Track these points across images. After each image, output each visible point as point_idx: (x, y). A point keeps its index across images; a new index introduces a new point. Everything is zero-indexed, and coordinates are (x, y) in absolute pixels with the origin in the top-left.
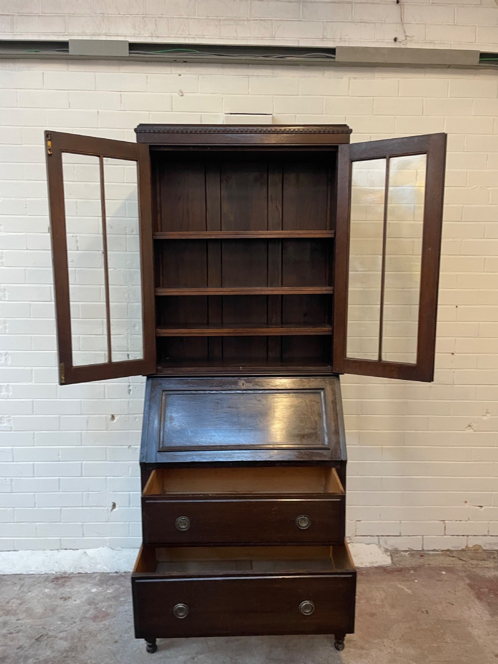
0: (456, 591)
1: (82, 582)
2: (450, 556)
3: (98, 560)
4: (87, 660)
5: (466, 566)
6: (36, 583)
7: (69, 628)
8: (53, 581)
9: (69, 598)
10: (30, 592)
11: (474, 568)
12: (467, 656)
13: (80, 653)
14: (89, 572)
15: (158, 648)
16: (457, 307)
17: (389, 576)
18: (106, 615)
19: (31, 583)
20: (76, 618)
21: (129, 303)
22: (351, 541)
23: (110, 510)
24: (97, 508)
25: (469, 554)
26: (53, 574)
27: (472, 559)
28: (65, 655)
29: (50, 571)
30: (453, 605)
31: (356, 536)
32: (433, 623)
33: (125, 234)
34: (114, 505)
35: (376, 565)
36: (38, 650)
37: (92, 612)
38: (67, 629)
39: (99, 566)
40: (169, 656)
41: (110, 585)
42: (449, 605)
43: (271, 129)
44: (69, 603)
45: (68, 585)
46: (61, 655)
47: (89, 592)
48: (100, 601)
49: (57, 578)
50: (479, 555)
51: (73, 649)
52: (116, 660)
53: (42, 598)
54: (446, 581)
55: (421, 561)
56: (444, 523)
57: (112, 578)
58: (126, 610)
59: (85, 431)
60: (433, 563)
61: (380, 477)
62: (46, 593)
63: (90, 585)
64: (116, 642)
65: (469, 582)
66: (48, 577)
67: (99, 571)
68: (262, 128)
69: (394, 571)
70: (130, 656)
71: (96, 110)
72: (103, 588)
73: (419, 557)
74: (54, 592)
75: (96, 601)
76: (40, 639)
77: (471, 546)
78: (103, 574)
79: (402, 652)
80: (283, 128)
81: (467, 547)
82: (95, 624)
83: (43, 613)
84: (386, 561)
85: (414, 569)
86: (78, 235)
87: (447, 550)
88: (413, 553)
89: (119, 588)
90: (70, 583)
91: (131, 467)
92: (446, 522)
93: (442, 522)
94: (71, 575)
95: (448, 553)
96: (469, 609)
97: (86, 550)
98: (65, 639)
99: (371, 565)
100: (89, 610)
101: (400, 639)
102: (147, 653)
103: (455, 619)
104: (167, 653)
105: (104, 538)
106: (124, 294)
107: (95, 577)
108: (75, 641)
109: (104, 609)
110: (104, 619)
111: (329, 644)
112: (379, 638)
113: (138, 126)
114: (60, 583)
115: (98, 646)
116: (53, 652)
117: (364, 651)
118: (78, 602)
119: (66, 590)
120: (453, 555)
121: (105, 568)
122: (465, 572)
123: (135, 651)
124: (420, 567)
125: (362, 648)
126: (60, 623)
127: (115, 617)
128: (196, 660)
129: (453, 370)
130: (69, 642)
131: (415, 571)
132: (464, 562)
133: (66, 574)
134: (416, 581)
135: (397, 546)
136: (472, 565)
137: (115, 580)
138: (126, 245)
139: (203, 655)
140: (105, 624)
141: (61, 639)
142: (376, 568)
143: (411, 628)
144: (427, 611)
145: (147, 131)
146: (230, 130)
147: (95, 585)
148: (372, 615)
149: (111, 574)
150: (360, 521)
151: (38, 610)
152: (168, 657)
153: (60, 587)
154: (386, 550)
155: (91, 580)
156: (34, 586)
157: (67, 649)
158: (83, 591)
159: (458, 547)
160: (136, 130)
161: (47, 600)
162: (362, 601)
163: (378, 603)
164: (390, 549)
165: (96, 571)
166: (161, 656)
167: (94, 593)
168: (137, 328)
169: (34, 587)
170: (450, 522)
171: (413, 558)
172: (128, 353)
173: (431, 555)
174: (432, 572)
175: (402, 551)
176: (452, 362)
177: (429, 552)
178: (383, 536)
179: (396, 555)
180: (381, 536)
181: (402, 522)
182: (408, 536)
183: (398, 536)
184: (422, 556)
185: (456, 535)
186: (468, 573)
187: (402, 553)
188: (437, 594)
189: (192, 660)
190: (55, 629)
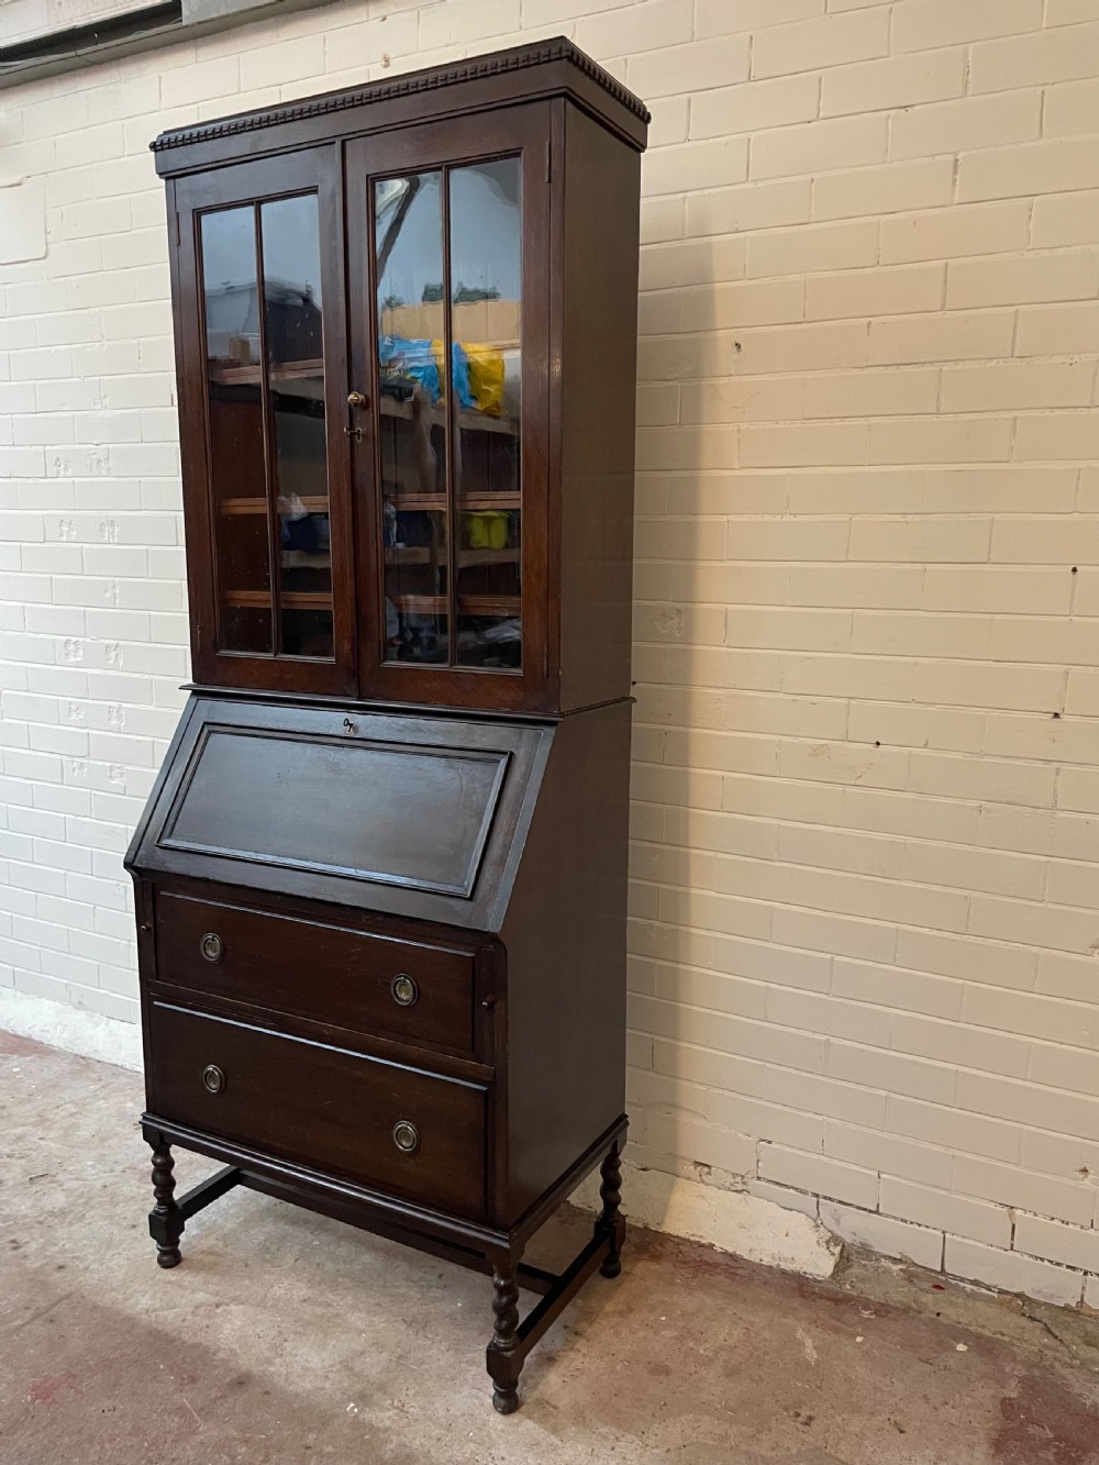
0: (946, 1403)
2: (1020, 1313)
5: (1049, 1353)
7: (94, 1177)
16: (1074, 570)
17: (796, 1303)
22: (744, 1187)
28: (42, 1218)
31: (759, 1178)
32: (794, 1451)
36: (17, 1195)
42: (889, 1428)
46: (37, 1216)
51: (63, 1213)
54: (947, 1369)
55: (923, 1299)
56: (1012, 1215)
60: (954, 1316)
61: (824, 1038)
62: (124, 1108)
65: (1013, 1395)
73: (927, 1285)
76: (36, 1180)
81: (1081, 1302)
83: (86, 1139)
84: (821, 1265)
87: (1018, 1295)
88: (912, 1273)
92: (1018, 1212)
93: (1006, 1209)
95: (1021, 1303)
99: (774, 1264)
101: (668, 1450)
108: (80, 1201)
116: (33, 1207)
120: (1031, 1314)
122: (1030, 1367)
124: (907, 1310)
126: (91, 1163)
128: (219, 1310)
129: (1055, 765)
130: (70, 1200)
131: (878, 1315)
132: (1055, 1343)
134: (859, 1339)
135: (871, 1242)
136: (1073, 1356)
141: (66, 1190)
142: (784, 1272)
148: (659, 1371)
150: (770, 1142)
151: (83, 1133)
154: (835, 1239)
159: (1054, 1296)
162: (666, 1332)
163: (702, 1351)
164: (845, 1240)
170: (1029, 1215)
171: (905, 1283)
173: (966, 1295)
174: (923, 1334)
175: (883, 1257)
176: (1054, 740)
177: (962, 1284)
178: (830, 1199)
179: (863, 1262)
180: (825, 1198)
181: (883, 1176)
182: (902, 1220)
183: (870, 1211)
184: (941, 1288)
185: (1051, 1262)
186: (1037, 1373)
187: (885, 1263)
188: (888, 1389)
189: (213, 1307)
190: (73, 1172)
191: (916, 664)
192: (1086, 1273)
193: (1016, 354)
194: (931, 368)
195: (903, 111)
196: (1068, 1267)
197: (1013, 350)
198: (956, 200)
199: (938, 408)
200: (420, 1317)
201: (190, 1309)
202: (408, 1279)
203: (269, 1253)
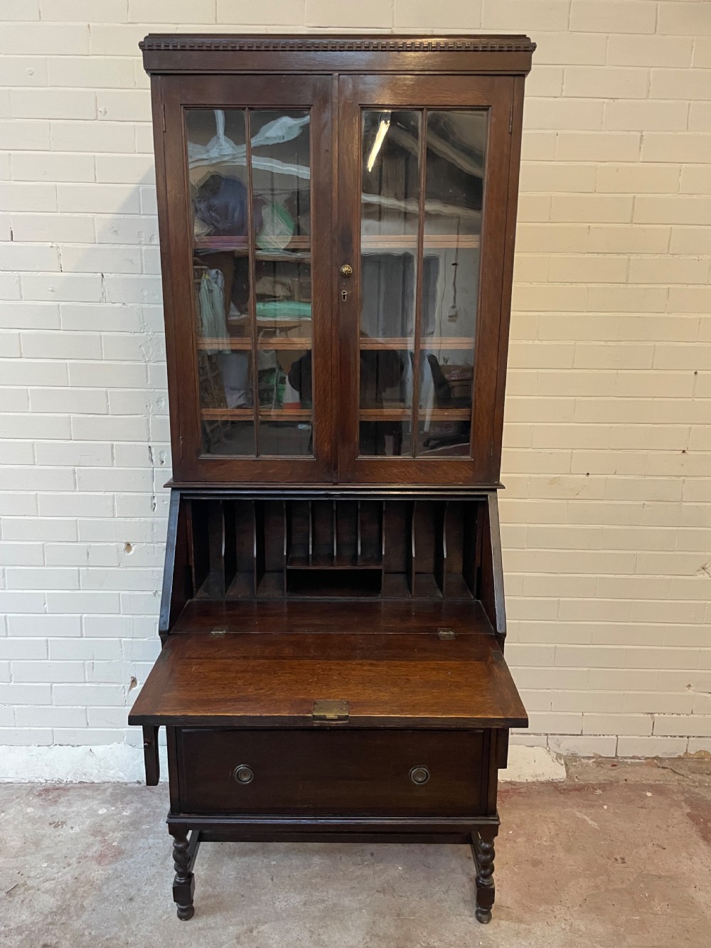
0: (668, 826)
1: (86, 797)
2: (659, 767)
3: (112, 763)
4: (84, 929)
5: (683, 783)
6: (14, 797)
7: (60, 874)
8: (40, 795)
9: (63, 823)
10: (3, 812)
11: (697, 787)
12: (687, 939)
13: (75, 918)
14: (96, 781)
15: (196, 911)
16: (696, 373)
17: (562, 798)
18: (119, 853)
19: (6, 797)
20: (72, 857)
21: (149, 361)
23: (127, 691)
24: (106, 685)
25: (689, 764)
26: (41, 783)
27: (694, 773)
28: (49, 920)
29: (37, 778)
30: (664, 849)
32: (632, 880)
33: (139, 244)
34: (134, 681)
35: (542, 779)
36: (8, 910)
37: (97, 848)
38: (56, 875)
39: (112, 772)
40: (213, 925)
41: (127, 804)
42: (657, 849)
43: (388, 43)
44: (65, 832)
45: (63, 803)
46: (43, 920)
47: (94, 814)
48: (110, 830)
49: (47, 790)
50: (704, 766)
51: (63, 910)
52: (130, 931)
53: (22, 823)
54: (653, 808)
55: (613, 774)
56: (653, 718)
58: (151, 844)
59: (85, 568)
60: (632, 778)
61: (553, 645)
62: (27, 814)
63: (97, 802)
64: (131, 899)
65: (689, 811)
66: (34, 787)
67: (112, 780)
68: (371, 41)
69: (570, 791)
70: (152, 925)
71: (86, 24)
72: (116, 808)
73: (609, 767)
74: (40, 813)
75: (104, 831)
76: (13, 892)
77: (692, 753)
78: (117, 785)
79: (583, 928)
80: (409, 41)
81: (686, 753)
82: (101, 868)
83: (21, 848)
84: (559, 773)
85: (603, 787)
86: (61, 244)
87: (654, 758)
88: (600, 761)
89: (141, 809)
90: (66, 798)
92: (656, 715)
93: (649, 715)
94: (68, 786)
95: (656, 762)
96: (691, 857)
97: (92, 748)
98: (52, 892)
99: (534, 780)
100: (92, 844)
101: (580, 906)
102: (178, 920)
103: (668, 874)
104: (211, 921)
105: (121, 730)
106: (140, 347)
107: (105, 790)
108: (68, 896)
109: (115, 844)
110: (114, 860)
111: (467, 912)
112: (547, 903)
113: (146, 38)
114: (50, 797)
115: (103, 906)
116: (33, 914)
117: (523, 926)
118: (77, 829)
119: (60, 810)
120: (664, 766)
121: (122, 774)
122: (682, 793)
123: (161, 917)
124: (611, 783)
125: (520, 921)
126: (45, 865)
127: (132, 856)
128: (255, 933)
129: (682, 478)
130: (58, 898)
131: (603, 791)
132: (681, 777)
133: (61, 783)
134: (605, 807)
135: (577, 751)
136: (694, 782)
137: (135, 794)
138: (142, 263)
139: (267, 925)
140: (116, 869)
141: (46, 892)
142: (542, 783)
143: (597, 887)
144: (623, 859)
145: (162, 47)
146: (313, 44)
147: (105, 802)
148: (536, 863)
149: (130, 785)
151: (12, 843)
152: (210, 928)
153: (50, 805)
154: (559, 756)
155: (99, 794)
156: (11, 802)
157: (55, 910)
158: (85, 812)
159: (672, 754)
160: (141, 45)
161: (29, 826)
162: (519, 840)
163: (545, 843)
164: (564, 755)
165: (107, 780)
166: (200, 925)
167: (101, 815)
168: (162, 403)
169: (10, 804)
170: (662, 715)
171: (599, 768)
172: (150, 444)
173: (629, 765)
174: (629, 793)
175: (584, 758)
176: (682, 465)
177: (626, 760)
178: (554, 734)
179: (574, 764)
180: (551, 734)
181: (585, 714)
182: (594, 735)
183: (577, 735)
184: (615, 765)
185: (670, 736)
186: (687, 796)
187: (583, 761)
188: (639, 829)
189: (249, 933)
190: (38, 876)
191: (611, 427)
192: (688, 737)
193: (670, 252)
194: (624, 257)
195: (612, 100)
196: (680, 736)
197: (669, 250)
198: (641, 159)
199: (627, 280)
200: (386, 885)
201: (235, 941)
202: (355, 864)
203: (249, 881)
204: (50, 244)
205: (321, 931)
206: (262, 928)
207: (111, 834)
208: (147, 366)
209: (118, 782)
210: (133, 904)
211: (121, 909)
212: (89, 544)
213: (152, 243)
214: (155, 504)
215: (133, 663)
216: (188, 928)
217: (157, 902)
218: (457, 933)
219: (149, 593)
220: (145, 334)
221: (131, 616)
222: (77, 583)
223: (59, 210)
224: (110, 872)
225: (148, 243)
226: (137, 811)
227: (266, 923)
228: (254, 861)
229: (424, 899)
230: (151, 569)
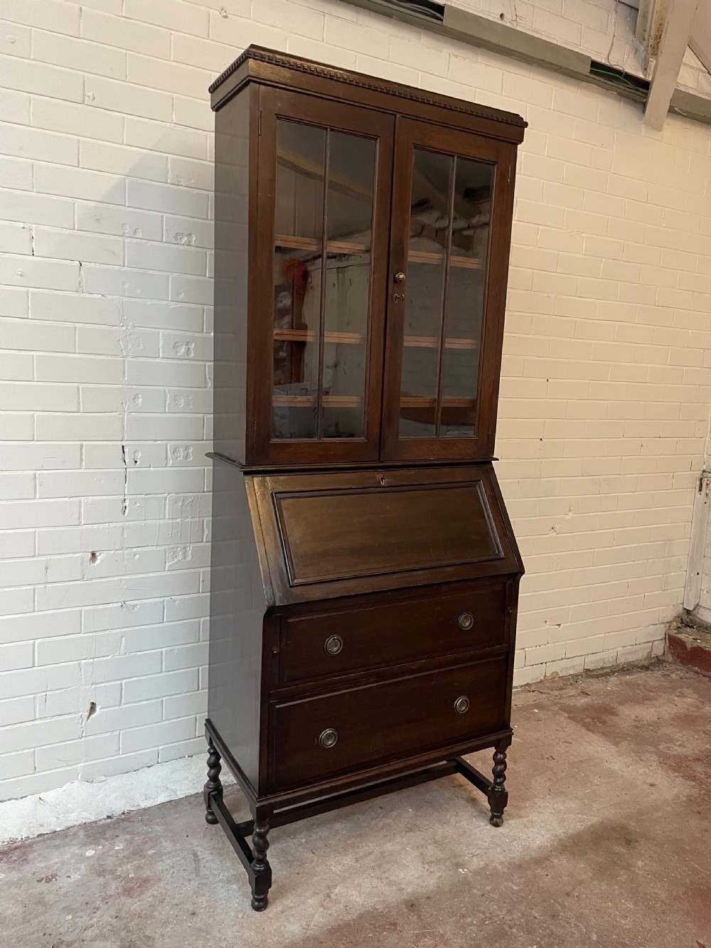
0: (563, 728)
1: (58, 847)
2: (530, 691)
3: (69, 805)
5: (551, 699)
7: (95, 919)
9: (54, 876)
11: (560, 699)
16: (547, 380)
18: (144, 883)
21: (127, 356)
23: (85, 718)
24: (61, 718)
25: (549, 684)
27: (554, 690)
30: (571, 743)
32: (567, 768)
33: (123, 236)
34: (93, 707)
37: (114, 887)
38: (91, 923)
40: (291, 905)
41: (113, 839)
42: (567, 744)
44: (62, 882)
45: (34, 859)
47: (83, 859)
48: (115, 866)
49: (7, 852)
50: (556, 685)
54: (545, 719)
56: (525, 652)
57: (106, 826)
58: (171, 864)
59: (42, 586)
60: (519, 703)
62: (2, 880)
63: (76, 847)
64: (194, 914)
65: (567, 715)
67: (77, 823)
71: (77, 6)
72: (103, 846)
74: (17, 875)
75: (109, 868)
77: (549, 675)
78: (85, 826)
79: (562, 808)
81: (545, 676)
82: (136, 900)
83: (24, 912)
86: (34, 226)
87: (526, 685)
89: (132, 839)
90: (36, 854)
91: (123, 639)
92: (527, 649)
93: (523, 651)
94: (28, 842)
95: (527, 688)
96: (590, 743)
97: (42, 795)
98: (102, 938)
100: (106, 883)
101: (549, 794)
102: (257, 912)
103: (585, 758)
105: (75, 767)
106: (119, 341)
107: (75, 834)
108: (122, 935)
109: (132, 875)
110: (144, 888)
111: (482, 824)
115: (168, 929)
117: (525, 820)
118: (76, 877)
119: (38, 865)
120: (533, 690)
121: (86, 815)
122: (555, 705)
126: (70, 917)
127: (160, 880)
128: (333, 897)
129: (540, 460)
130: (113, 939)
132: (547, 695)
133: (16, 842)
134: (516, 726)
136: (556, 696)
137: (115, 828)
138: (124, 257)
139: (338, 887)
140: (153, 896)
141: (94, 940)
143: (550, 780)
144: (551, 757)
147: (86, 844)
149: (101, 822)
151: (10, 912)
152: (291, 908)
153: (22, 865)
155: (72, 840)
158: (70, 859)
159: (536, 679)
161: (15, 890)
166: (280, 908)
167: (92, 857)
168: (140, 400)
170: (530, 649)
172: (124, 443)
174: (524, 713)
176: (540, 450)
185: (536, 664)
186: (559, 706)
188: (547, 734)
189: (328, 899)
190: (70, 930)
192: (546, 663)
196: (541, 664)
200: (409, 825)
201: (321, 909)
202: (372, 819)
203: (293, 861)
204: (22, 225)
205: (386, 875)
206: (337, 891)
207: (120, 869)
208: (124, 361)
209: (85, 824)
210: (200, 916)
211: (190, 924)
212: (48, 557)
213: (137, 236)
214: (125, 507)
215: (93, 686)
216: (271, 915)
217: (222, 907)
218: (486, 840)
219: (115, 605)
220: (124, 328)
221: (94, 634)
222: (32, 605)
223: (35, 190)
224: (150, 900)
225: (133, 236)
226: (130, 842)
227: (336, 886)
228: (284, 845)
229: (445, 825)
230: (119, 578)
